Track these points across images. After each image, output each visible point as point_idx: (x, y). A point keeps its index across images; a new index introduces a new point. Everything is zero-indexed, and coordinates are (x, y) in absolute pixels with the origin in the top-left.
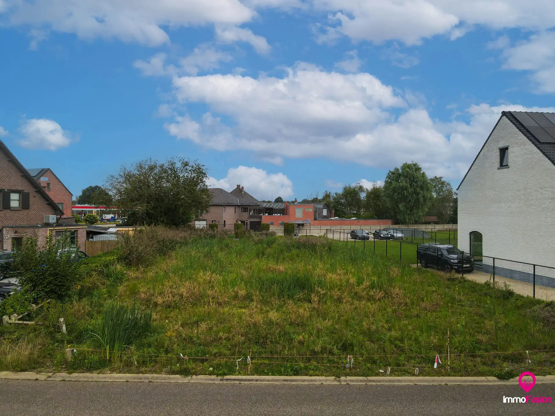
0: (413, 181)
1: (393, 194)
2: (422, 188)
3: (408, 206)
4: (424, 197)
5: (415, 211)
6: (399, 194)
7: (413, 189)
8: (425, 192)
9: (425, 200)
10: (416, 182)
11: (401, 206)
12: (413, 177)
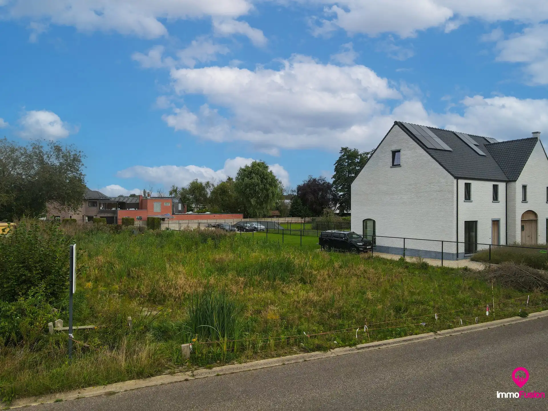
0: (263, 177)
1: (246, 190)
2: (271, 185)
3: (258, 201)
4: (272, 192)
5: (264, 205)
6: (250, 190)
7: (263, 185)
8: (274, 188)
9: (273, 195)
10: (266, 179)
11: (253, 201)
12: (263, 175)
